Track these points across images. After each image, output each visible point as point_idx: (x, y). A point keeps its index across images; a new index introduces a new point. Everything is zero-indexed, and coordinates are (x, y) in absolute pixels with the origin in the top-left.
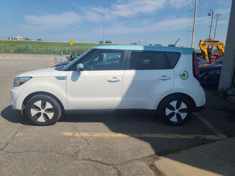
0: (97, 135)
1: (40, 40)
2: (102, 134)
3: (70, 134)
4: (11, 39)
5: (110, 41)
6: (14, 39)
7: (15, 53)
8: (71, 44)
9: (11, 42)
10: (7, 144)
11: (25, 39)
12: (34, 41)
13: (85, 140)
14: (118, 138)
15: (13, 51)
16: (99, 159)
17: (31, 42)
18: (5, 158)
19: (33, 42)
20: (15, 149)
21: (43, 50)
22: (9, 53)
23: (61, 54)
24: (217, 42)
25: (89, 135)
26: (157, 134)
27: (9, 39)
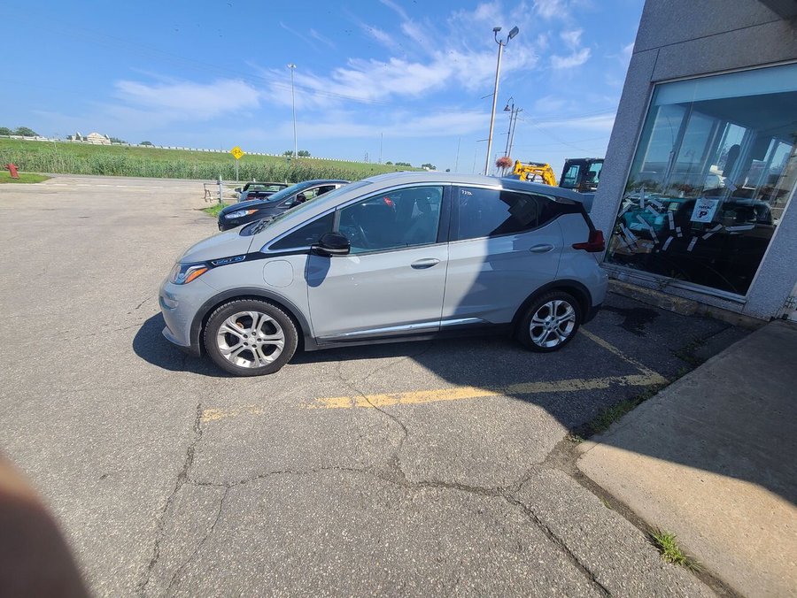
0: (410, 398)
1: (147, 143)
2: (419, 393)
3: (343, 403)
4: (74, 138)
5: (307, 152)
6: (82, 139)
7: (94, 173)
8: (238, 156)
9: (77, 146)
10: (190, 454)
11: (112, 142)
12: (135, 145)
13: (391, 416)
14: (462, 403)
15: (87, 167)
16: (461, 478)
17: (127, 148)
18: (208, 509)
19: (135, 148)
20: (221, 468)
21: (162, 167)
22: (79, 172)
23: (217, 179)
24: (543, 165)
25: (392, 402)
26: (538, 384)
27: (70, 138)
